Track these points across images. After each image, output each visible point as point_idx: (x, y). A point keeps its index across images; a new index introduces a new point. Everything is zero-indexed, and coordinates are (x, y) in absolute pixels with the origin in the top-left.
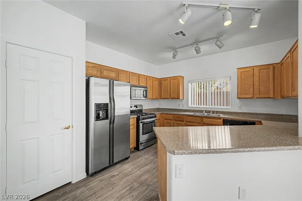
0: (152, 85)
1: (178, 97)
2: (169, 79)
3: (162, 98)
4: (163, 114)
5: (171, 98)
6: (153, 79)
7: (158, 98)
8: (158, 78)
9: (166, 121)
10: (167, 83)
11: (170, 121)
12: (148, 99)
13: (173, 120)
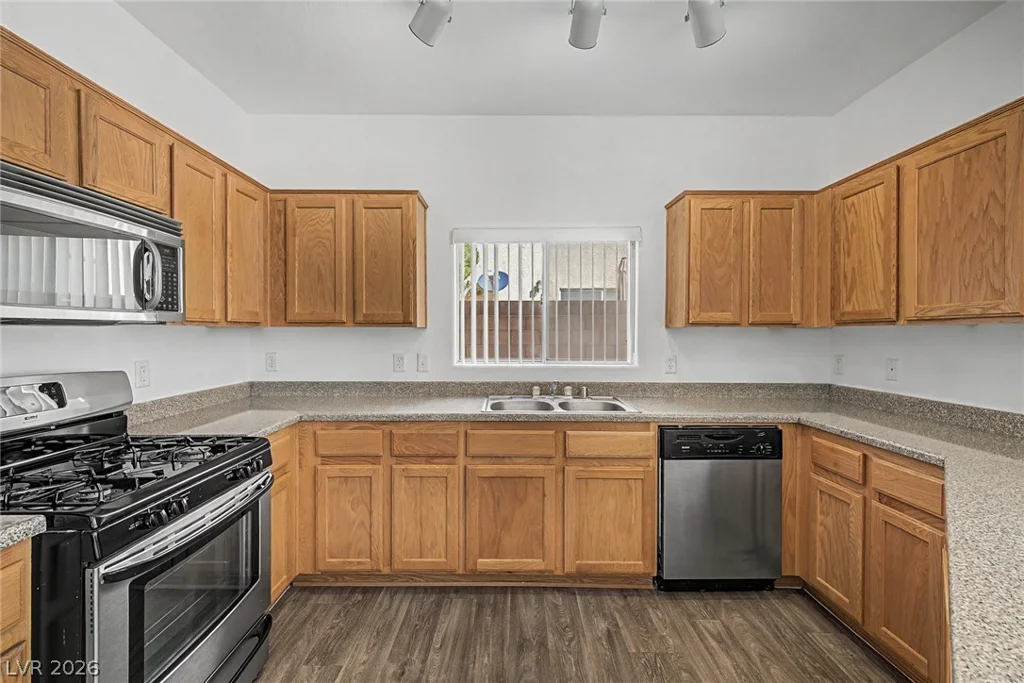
0: (217, 219)
1: (406, 314)
2: (343, 200)
3: (290, 318)
4: (308, 427)
5: (360, 318)
6: (225, 175)
7: (261, 319)
8: (266, 190)
9: (334, 469)
10: (330, 227)
11: (364, 469)
12: (185, 321)
13: (387, 459)
